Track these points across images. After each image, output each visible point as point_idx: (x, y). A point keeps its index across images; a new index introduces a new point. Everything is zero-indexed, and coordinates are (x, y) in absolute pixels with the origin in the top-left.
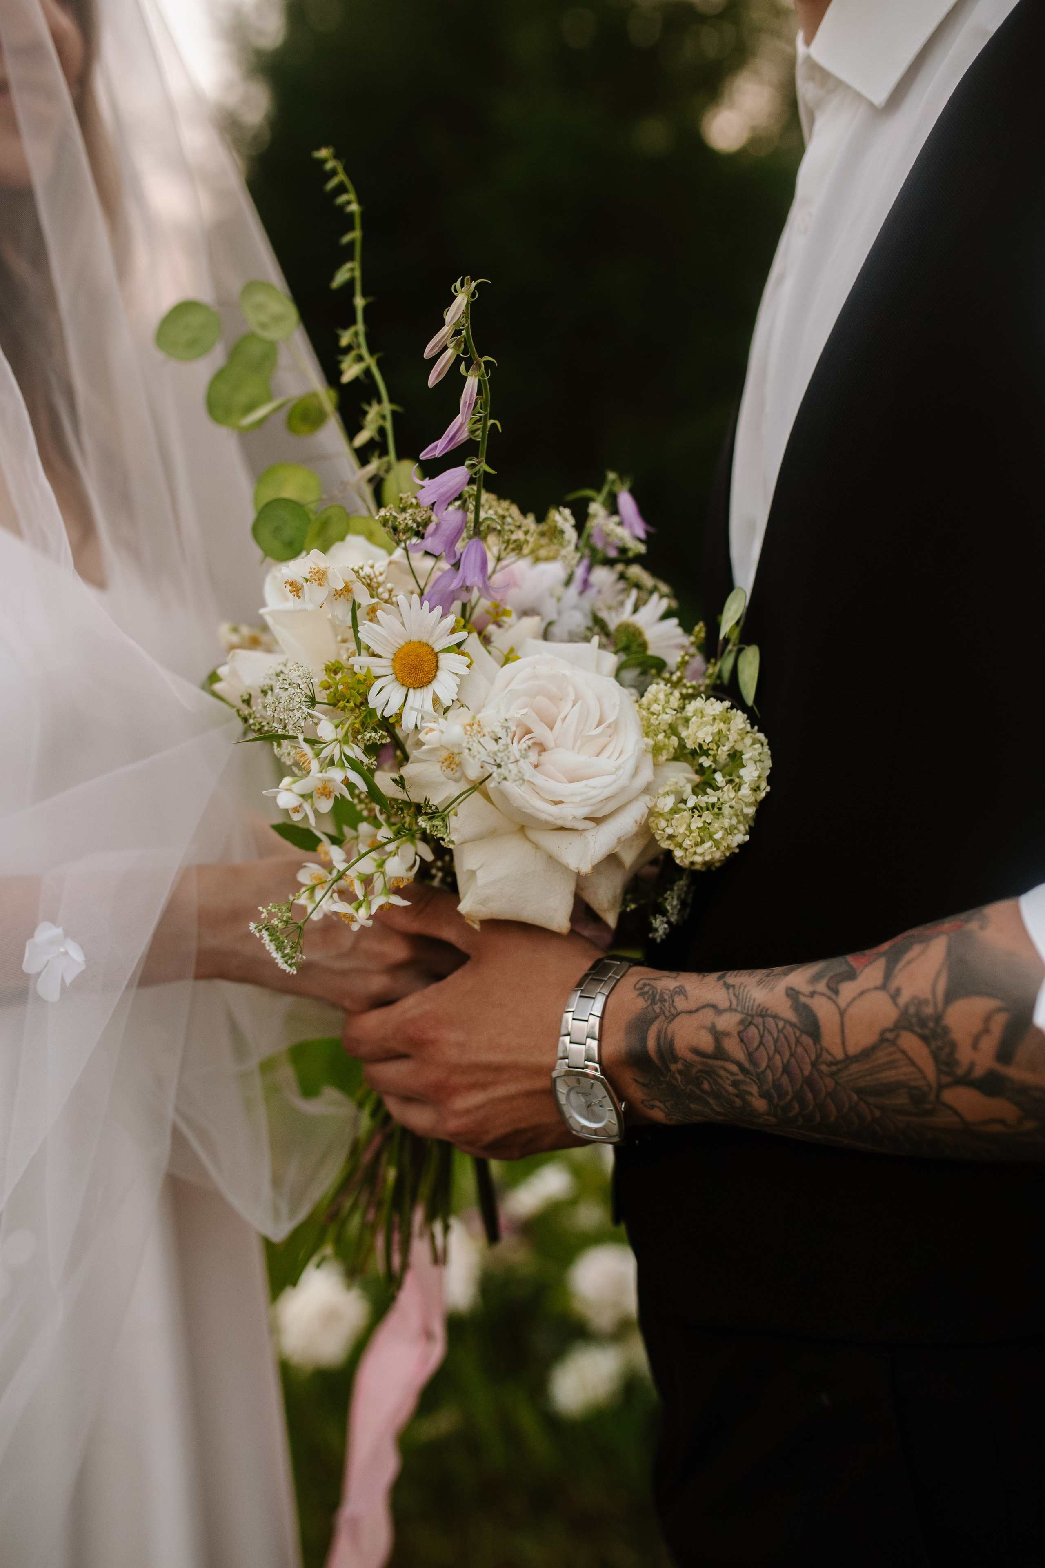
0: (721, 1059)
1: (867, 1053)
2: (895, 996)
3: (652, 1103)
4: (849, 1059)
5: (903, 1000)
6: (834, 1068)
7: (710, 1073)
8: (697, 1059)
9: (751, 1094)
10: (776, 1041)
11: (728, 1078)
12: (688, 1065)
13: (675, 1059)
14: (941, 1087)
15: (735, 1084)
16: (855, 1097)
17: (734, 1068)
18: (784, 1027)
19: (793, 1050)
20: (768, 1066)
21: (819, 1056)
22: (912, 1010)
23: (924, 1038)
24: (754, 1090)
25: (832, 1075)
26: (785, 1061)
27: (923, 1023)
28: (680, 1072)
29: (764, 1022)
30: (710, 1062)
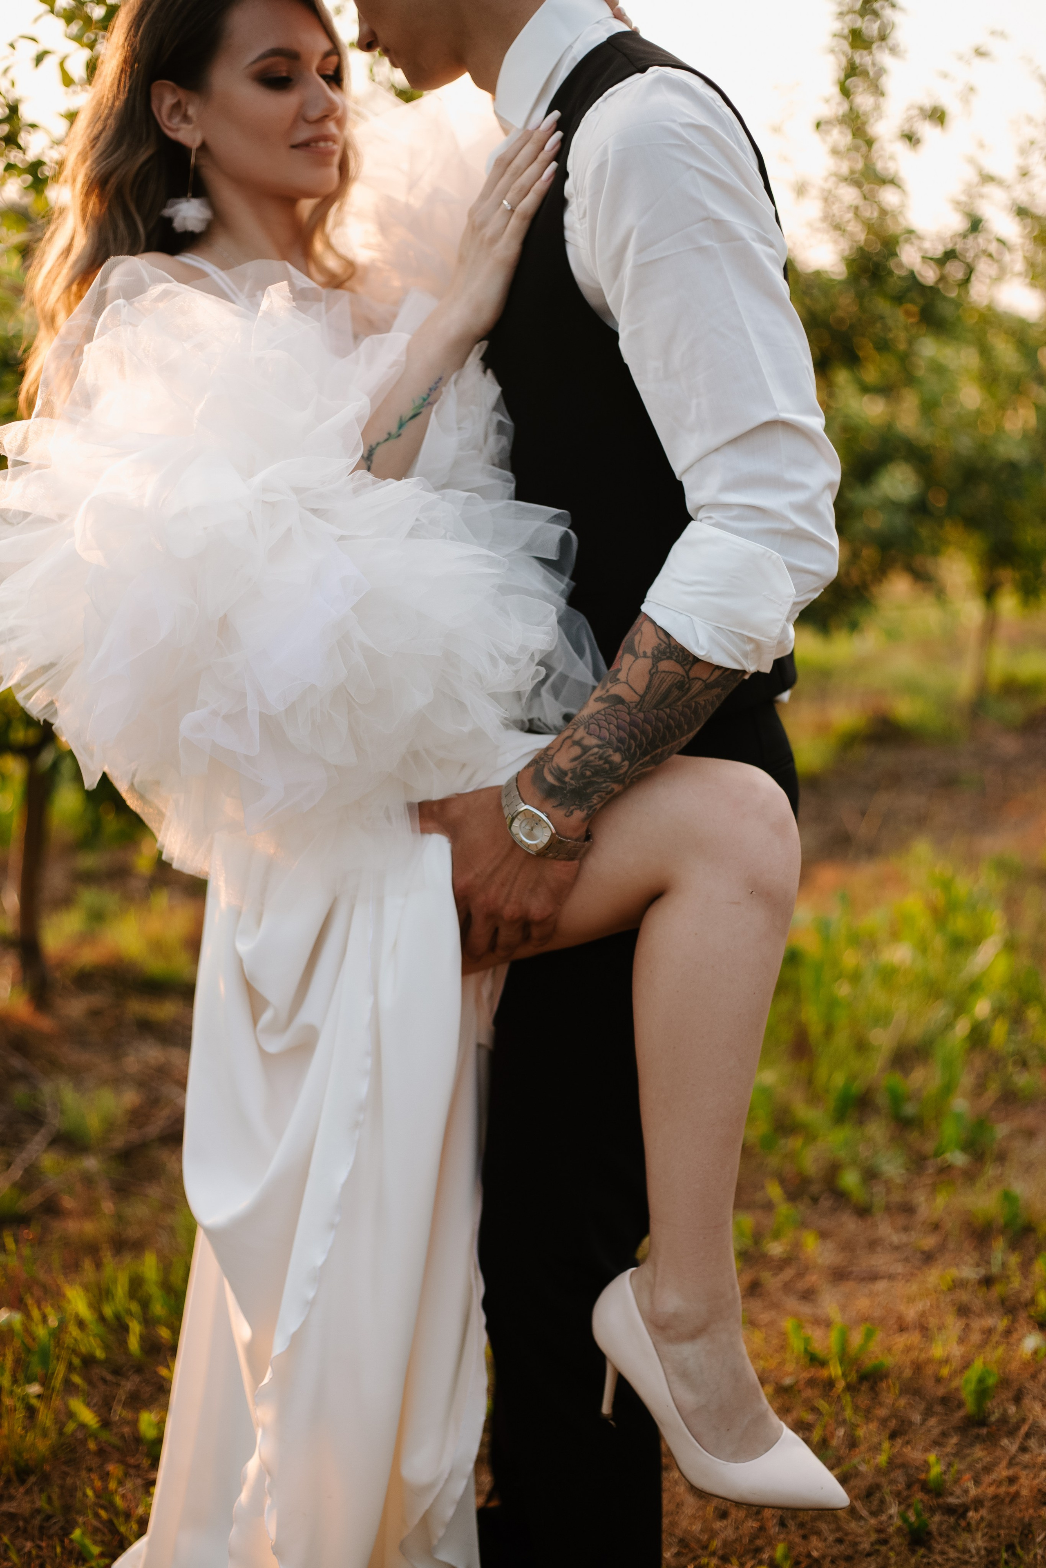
0: (587, 752)
1: (648, 687)
2: (645, 655)
3: (570, 810)
4: (642, 697)
5: (649, 654)
6: (639, 707)
7: (586, 764)
8: (576, 763)
9: (610, 755)
10: (606, 721)
11: (595, 758)
12: (573, 771)
13: (565, 773)
14: (687, 672)
15: (600, 758)
16: (655, 711)
17: (596, 750)
18: (605, 712)
19: (616, 716)
20: (610, 734)
21: (629, 708)
22: (656, 653)
23: (669, 658)
24: (611, 751)
25: (640, 710)
26: (616, 724)
27: (664, 653)
28: (572, 779)
29: (595, 719)
30: (583, 758)
